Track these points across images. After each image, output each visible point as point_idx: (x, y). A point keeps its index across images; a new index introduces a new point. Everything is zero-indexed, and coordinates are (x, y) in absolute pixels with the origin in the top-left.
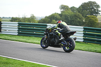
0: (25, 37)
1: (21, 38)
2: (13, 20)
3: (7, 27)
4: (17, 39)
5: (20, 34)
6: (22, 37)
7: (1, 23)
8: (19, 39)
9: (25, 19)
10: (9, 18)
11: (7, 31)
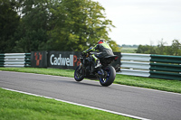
0: (163, 81)
1: (156, 83)
2: (141, 49)
3: (132, 62)
4: (148, 85)
5: (153, 75)
6: (157, 81)
7: (121, 56)
8: (152, 85)
9: (162, 48)
10: (134, 46)
11: (131, 70)
